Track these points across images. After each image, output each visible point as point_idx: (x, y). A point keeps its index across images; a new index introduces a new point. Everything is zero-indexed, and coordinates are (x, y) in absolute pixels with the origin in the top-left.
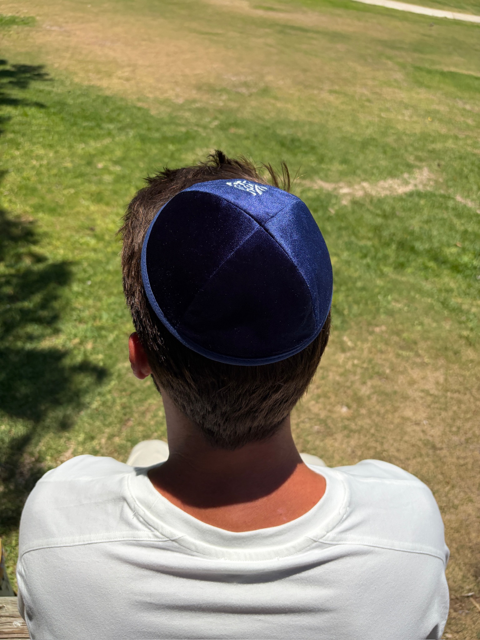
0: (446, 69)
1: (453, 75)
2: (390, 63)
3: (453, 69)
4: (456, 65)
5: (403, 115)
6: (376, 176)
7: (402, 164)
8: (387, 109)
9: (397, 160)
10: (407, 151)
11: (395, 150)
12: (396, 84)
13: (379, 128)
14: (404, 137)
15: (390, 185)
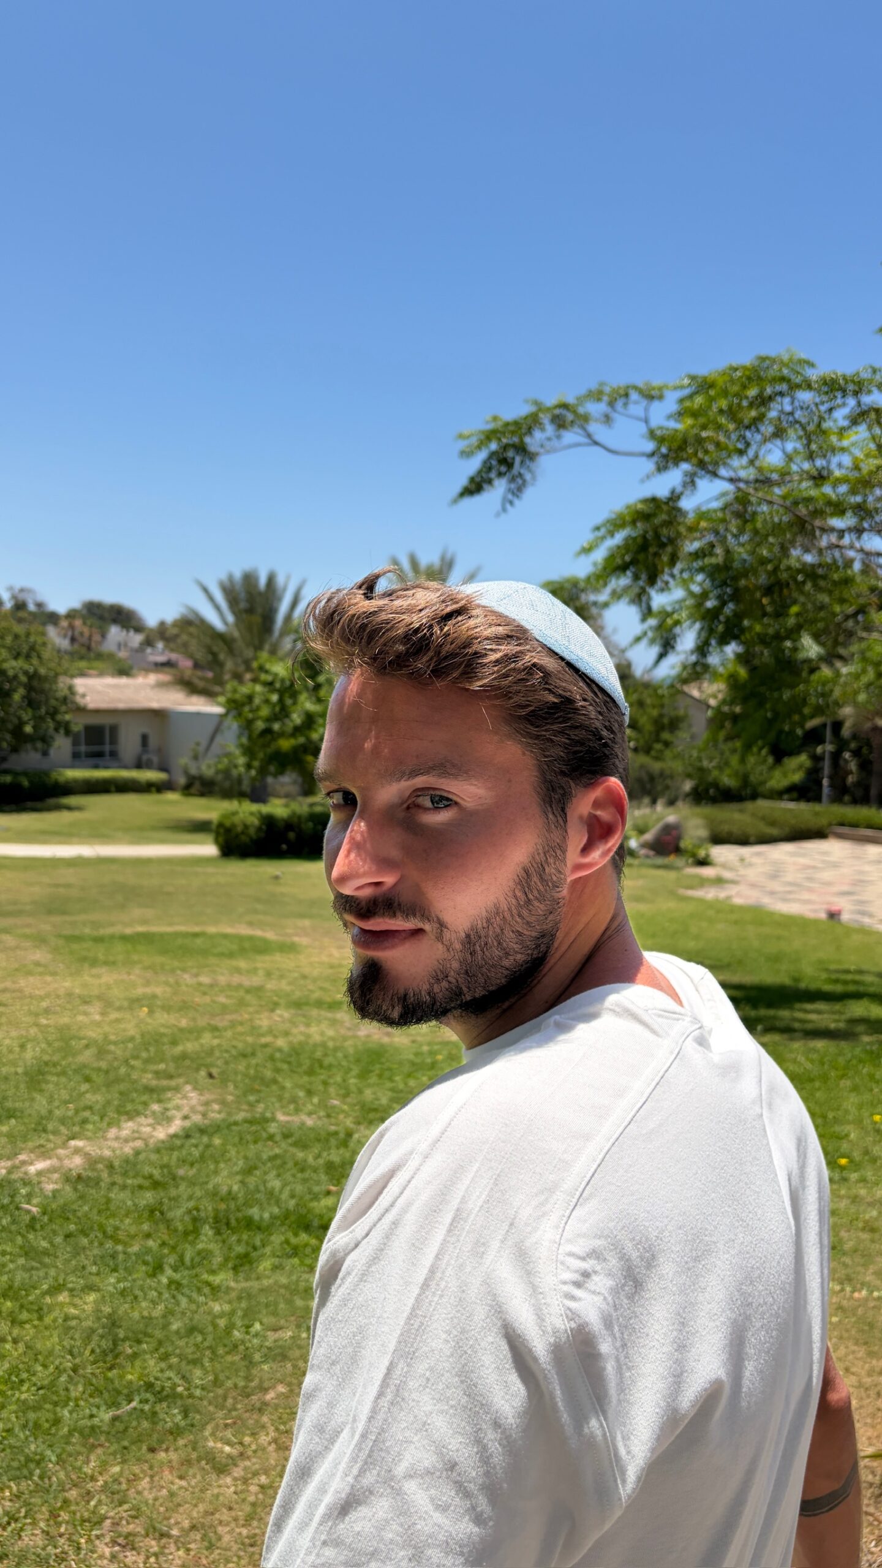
0: (128, 931)
1: (148, 939)
2: (8, 939)
3: (140, 929)
4: (144, 922)
5: (86, 1014)
6: (94, 1123)
7: (136, 1091)
8: (47, 1011)
9: (122, 1087)
10: (133, 1067)
11: (107, 1072)
12: (41, 969)
13: (49, 1044)
14: (112, 1048)
15: (134, 1132)
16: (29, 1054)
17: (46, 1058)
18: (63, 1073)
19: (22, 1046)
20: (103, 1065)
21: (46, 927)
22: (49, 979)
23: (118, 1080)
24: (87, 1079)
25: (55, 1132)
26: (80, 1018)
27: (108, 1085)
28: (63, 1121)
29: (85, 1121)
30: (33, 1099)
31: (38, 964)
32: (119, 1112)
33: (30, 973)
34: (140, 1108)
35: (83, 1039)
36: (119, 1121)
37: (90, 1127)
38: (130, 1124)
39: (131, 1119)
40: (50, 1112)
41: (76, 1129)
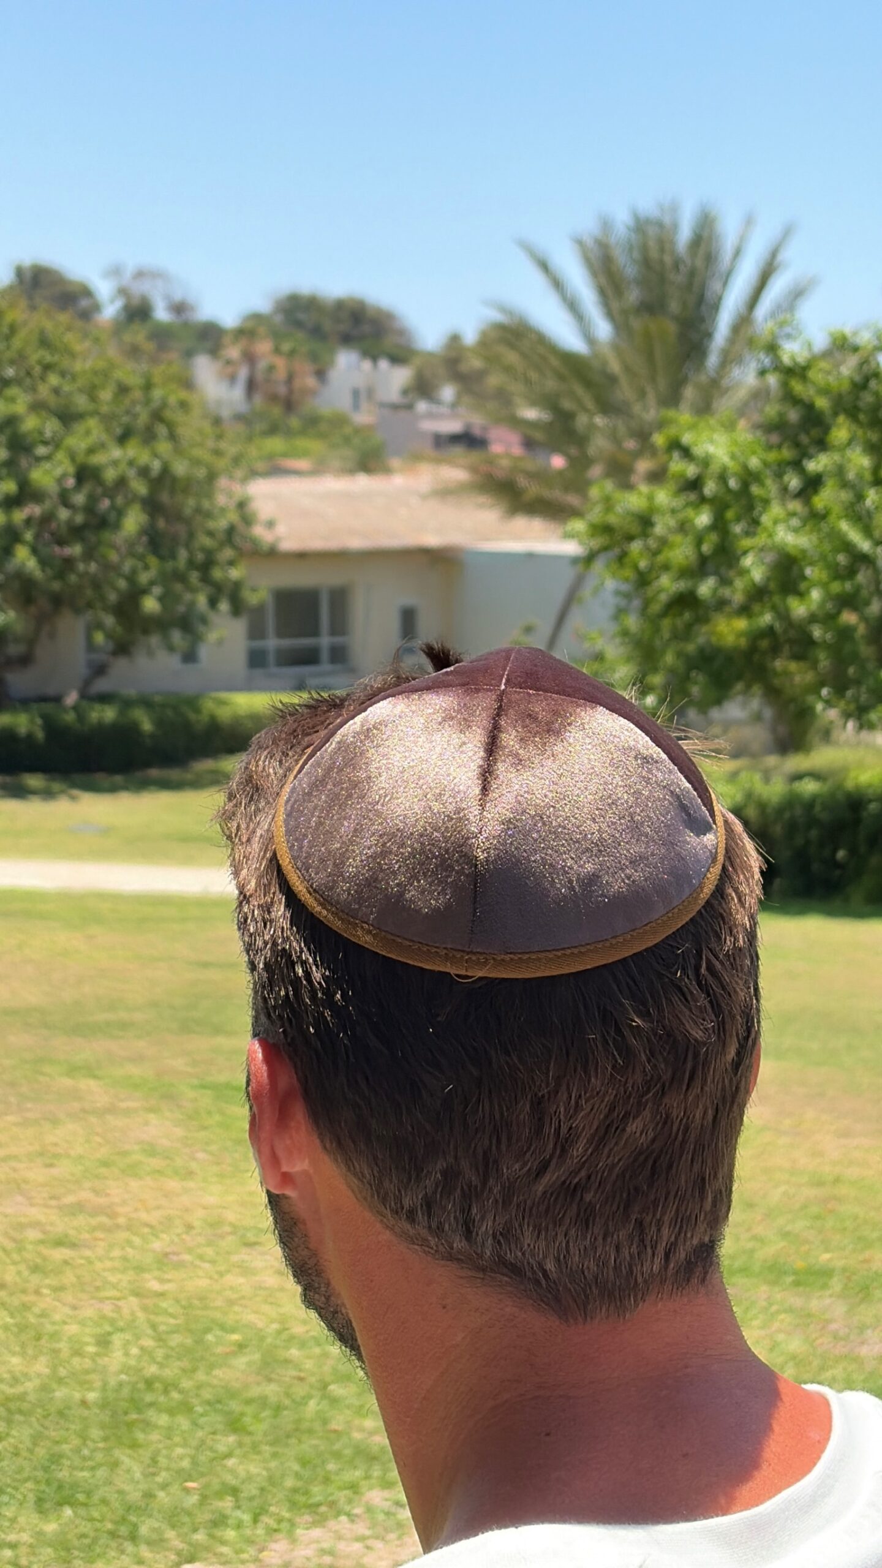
2: (95, 1090)
5: (245, 1270)
6: (239, 1526)
7: (337, 1455)
8: (164, 1260)
9: (308, 1445)
10: (334, 1401)
11: (278, 1409)
12: (155, 1163)
13: (160, 1339)
14: (294, 1352)
15: (323, 1552)
16: (116, 1359)
17: (152, 1370)
18: (185, 1408)
19: (104, 1342)
20: (271, 1390)
21: (179, 1063)
22: (173, 1184)
23: (298, 1430)
24: (235, 1425)
25: (157, 1543)
26: (231, 1279)
27: (279, 1439)
28: (174, 1517)
29: (219, 1521)
30: (115, 1465)
31: (151, 1150)
32: (293, 1505)
33: (132, 1171)
34: (342, 1496)
35: (233, 1331)
36: (292, 1524)
37: (230, 1534)
38: (316, 1532)
39: (320, 1521)
40: (149, 1495)
41: (200, 1537)
